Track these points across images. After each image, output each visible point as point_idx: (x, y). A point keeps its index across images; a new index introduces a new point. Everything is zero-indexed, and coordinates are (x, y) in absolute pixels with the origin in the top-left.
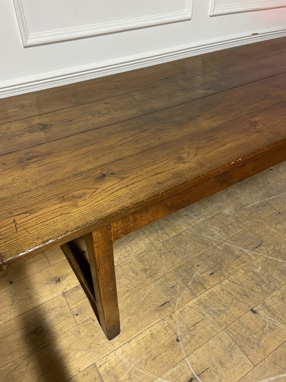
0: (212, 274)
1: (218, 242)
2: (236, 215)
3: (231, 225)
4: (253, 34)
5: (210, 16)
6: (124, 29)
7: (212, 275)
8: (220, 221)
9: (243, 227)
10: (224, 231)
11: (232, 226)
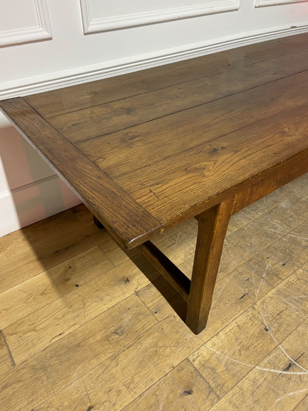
0: (284, 264)
1: (283, 234)
2: (294, 208)
3: (291, 217)
4: (292, 27)
5: (256, 7)
6: (179, 17)
7: (285, 266)
8: (279, 214)
9: (303, 219)
10: (285, 223)
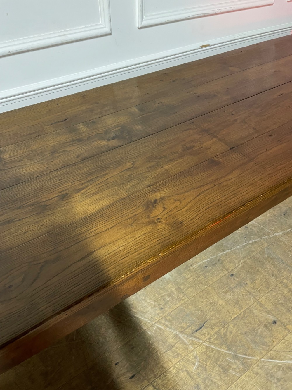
0: (133, 377)
1: (149, 323)
2: (178, 280)
3: (170, 295)
4: (202, 47)
5: (139, 28)
6: (9, 52)
7: (133, 379)
8: (156, 290)
9: (184, 298)
10: (159, 305)
11: (170, 298)
